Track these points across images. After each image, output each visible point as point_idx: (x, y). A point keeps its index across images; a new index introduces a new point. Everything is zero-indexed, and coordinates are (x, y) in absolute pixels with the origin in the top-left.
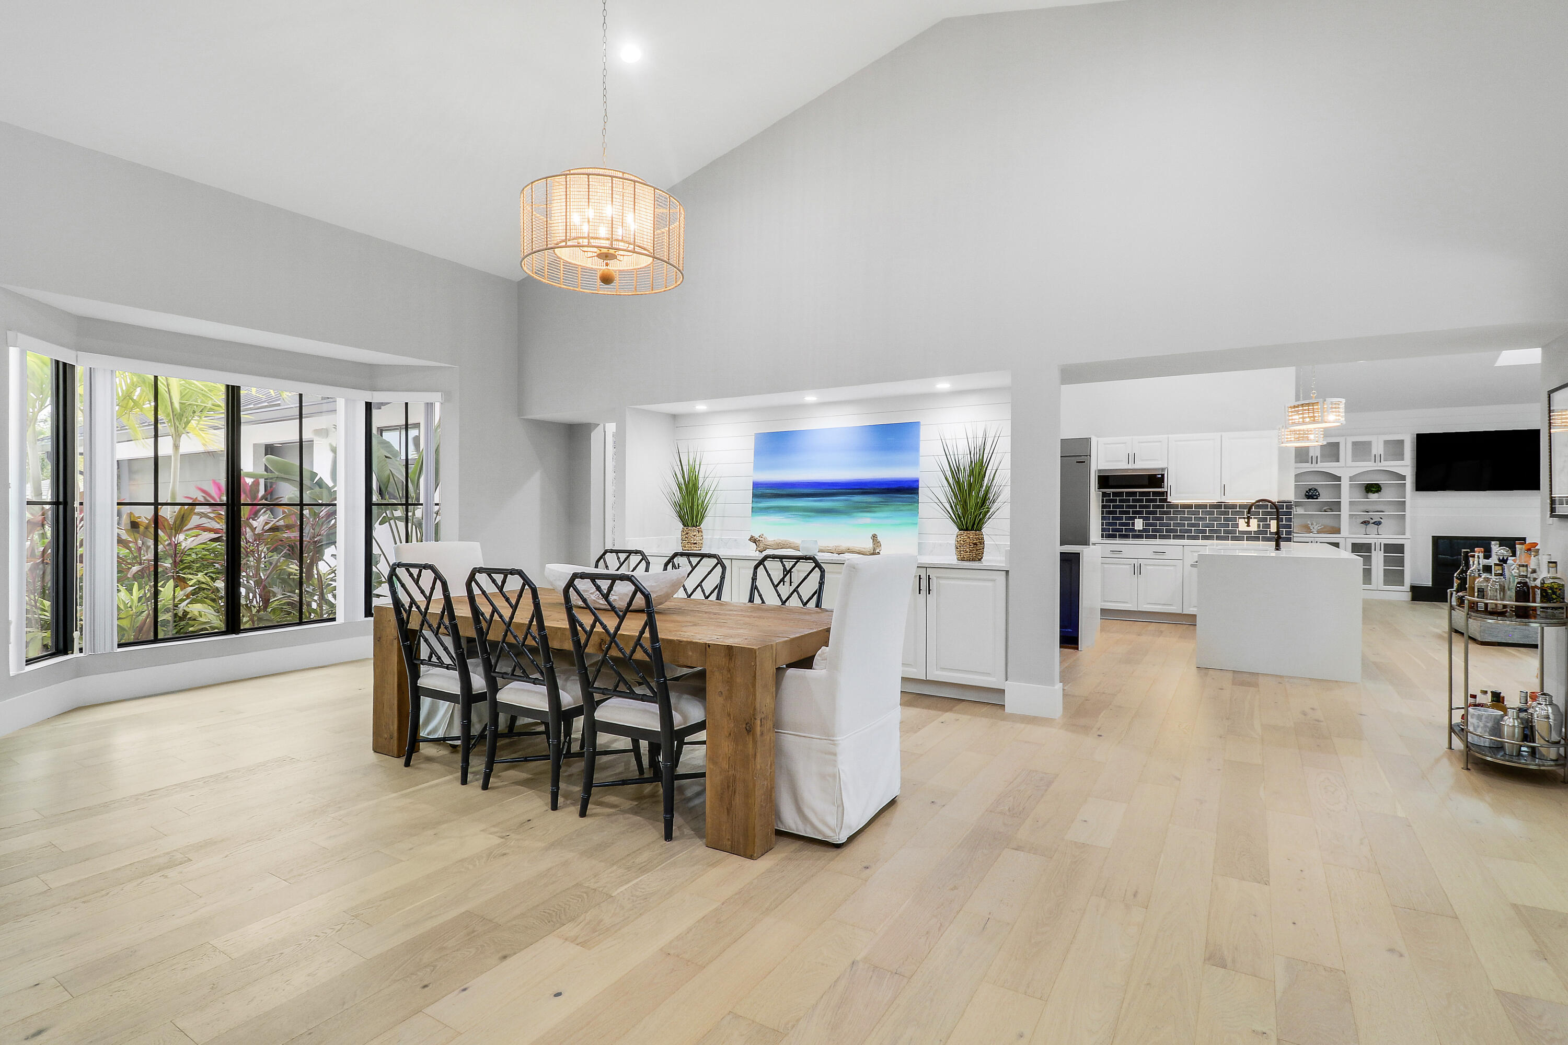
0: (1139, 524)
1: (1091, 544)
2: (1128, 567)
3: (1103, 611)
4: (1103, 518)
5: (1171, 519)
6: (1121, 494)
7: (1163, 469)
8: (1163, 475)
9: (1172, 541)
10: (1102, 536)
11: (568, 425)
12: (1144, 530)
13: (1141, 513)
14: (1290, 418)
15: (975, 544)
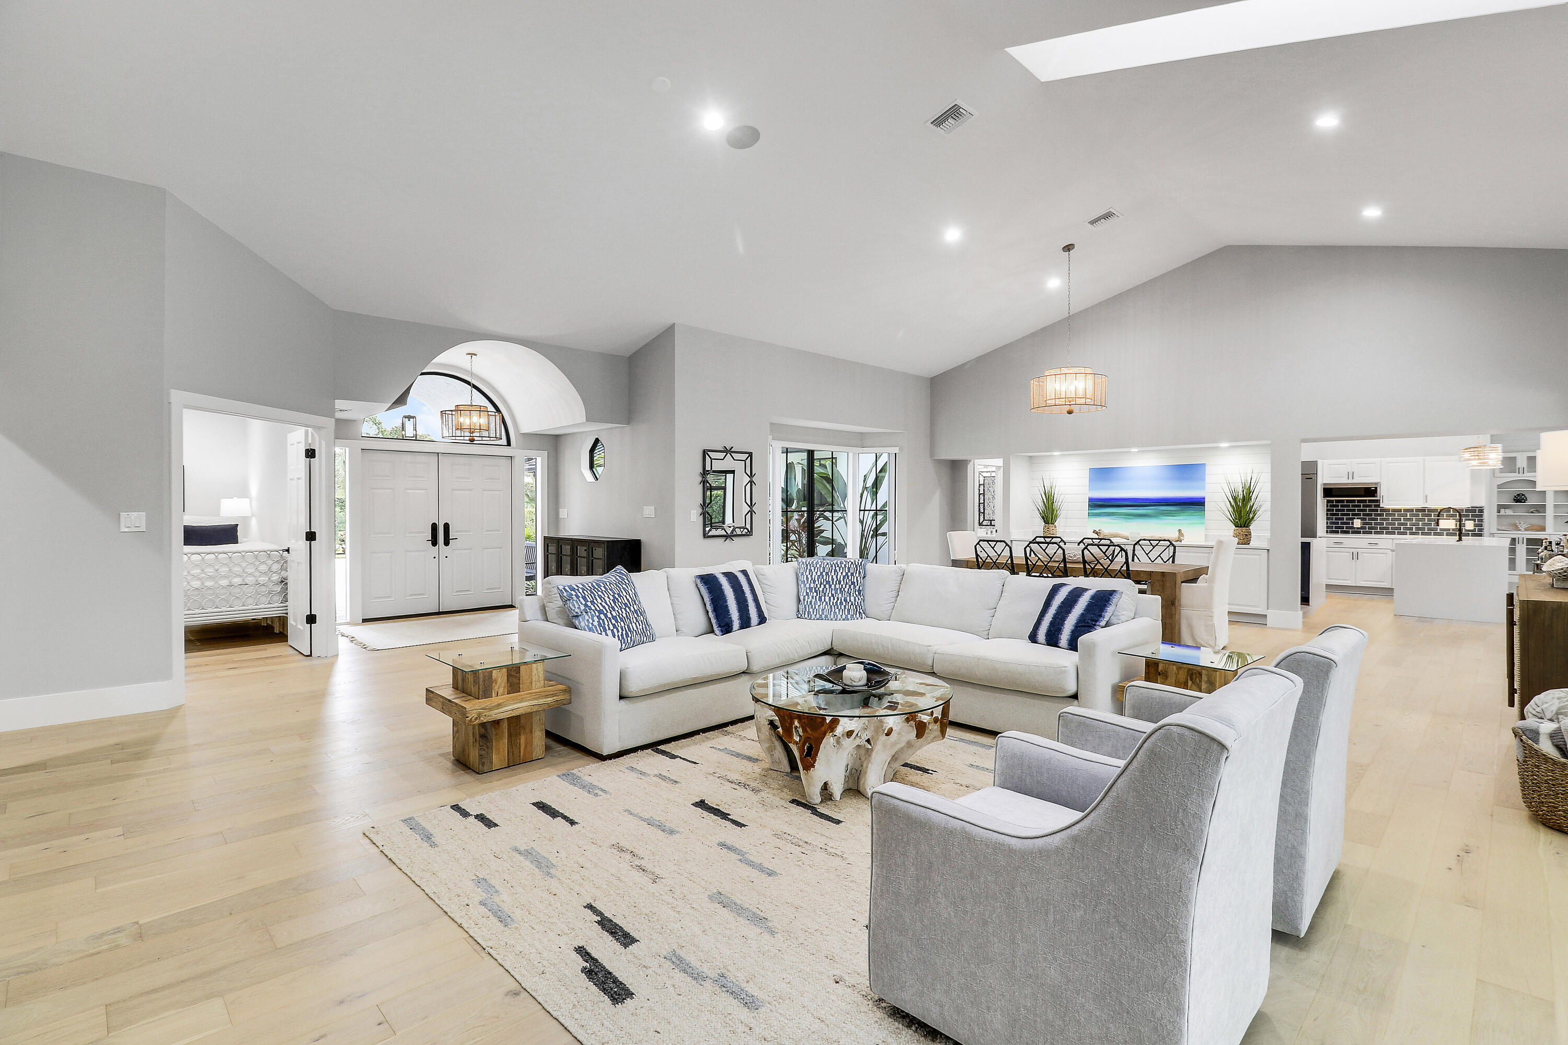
0: (1357, 523)
1: (1317, 536)
2: (1347, 554)
3: (1328, 586)
4: (1328, 519)
5: (1384, 519)
6: (1342, 501)
7: (1376, 484)
8: (1376, 488)
9: (1384, 536)
10: (1327, 532)
11: (951, 461)
12: (1362, 528)
13: (1359, 515)
14: (1462, 456)
15: (1246, 535)
